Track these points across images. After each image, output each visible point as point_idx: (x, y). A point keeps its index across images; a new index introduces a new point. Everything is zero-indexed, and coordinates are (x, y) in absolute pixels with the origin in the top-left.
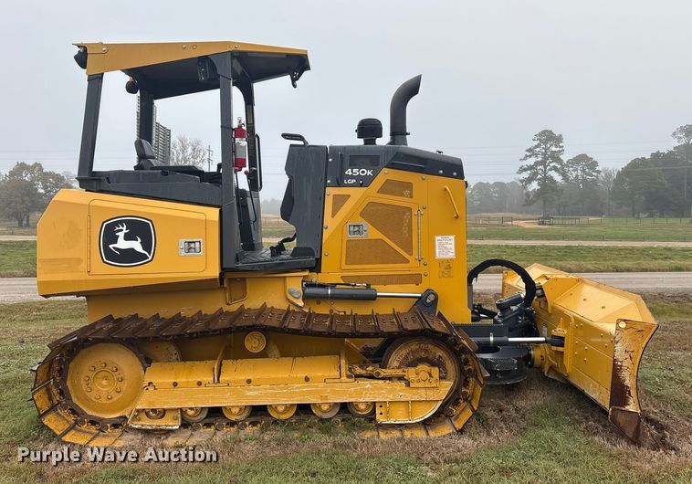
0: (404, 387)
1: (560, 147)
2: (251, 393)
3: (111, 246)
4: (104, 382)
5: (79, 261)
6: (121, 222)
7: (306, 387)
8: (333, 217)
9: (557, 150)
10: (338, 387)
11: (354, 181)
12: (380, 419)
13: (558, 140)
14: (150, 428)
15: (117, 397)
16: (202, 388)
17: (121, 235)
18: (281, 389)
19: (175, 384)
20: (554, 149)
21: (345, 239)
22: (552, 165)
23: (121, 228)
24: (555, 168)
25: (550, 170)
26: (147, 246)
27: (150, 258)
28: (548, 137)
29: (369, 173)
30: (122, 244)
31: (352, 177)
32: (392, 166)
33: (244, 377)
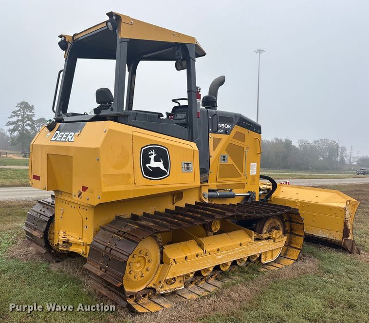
0: (273, 243)
1: (32, 113)
2: (220, 257)
3: (147, 165)
4: (138, 265)
5: (129, 175)
6: (151, 149)
7: (240, 249)
8: (214, 150)
9: (31, 114)
10: (252, 247)
11: (222, 131)
12: (263, 261)
13: (31, 108)
14: (169, 291)
15: (146, 274)
16: (199, 258)
17: (152, 157)
18: (231, 252)
19: (186, 258)
20: (29, 113)
21: (219, 164)
22: (27, 122)
23: (152, 153)
24: (29, 125)
25: (26, 125)
26: (166, 165)
27: (168, 173)
28: (25, 106)
29: (229, 127)
30: (153, 164)
31: (221, 128)
32: (239, 124)
33: (216, 248)
